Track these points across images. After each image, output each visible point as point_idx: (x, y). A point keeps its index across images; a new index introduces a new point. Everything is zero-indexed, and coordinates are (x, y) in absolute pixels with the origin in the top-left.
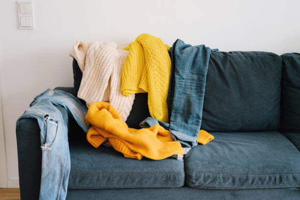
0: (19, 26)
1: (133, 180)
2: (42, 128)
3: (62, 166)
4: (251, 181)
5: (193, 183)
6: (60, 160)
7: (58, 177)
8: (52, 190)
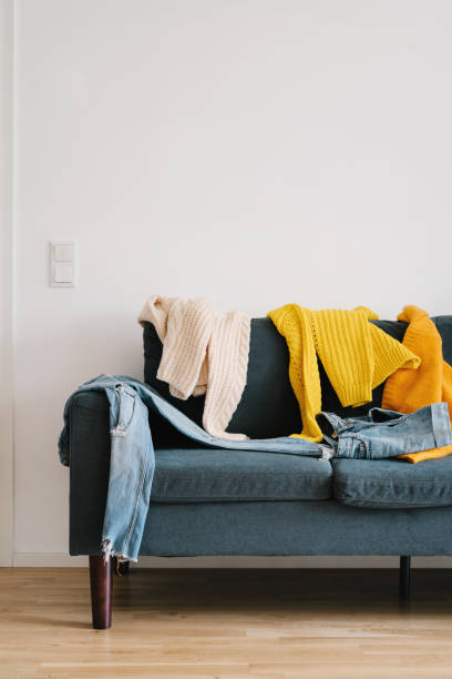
0: (52, 281)
1: (253, 486)
2: (112, 401)
3: (141, 462)
4: (439, 491)
5: (348, 495)
6: (138, 453)
7: (135, 480)
8: (125, 501)
